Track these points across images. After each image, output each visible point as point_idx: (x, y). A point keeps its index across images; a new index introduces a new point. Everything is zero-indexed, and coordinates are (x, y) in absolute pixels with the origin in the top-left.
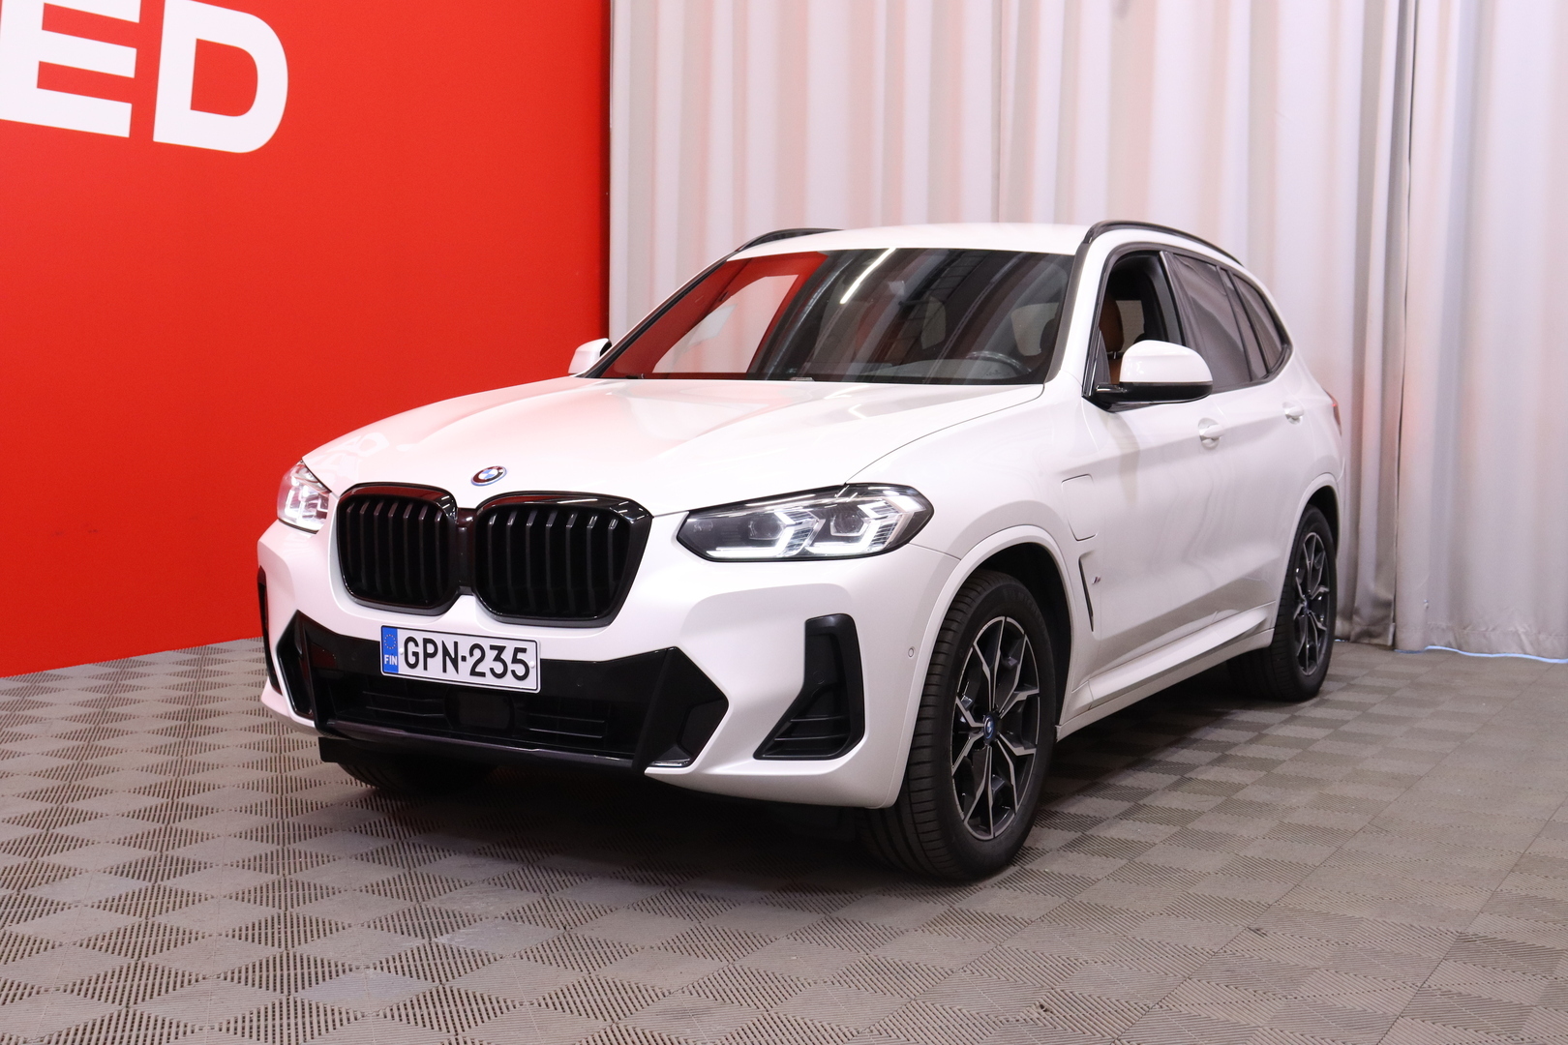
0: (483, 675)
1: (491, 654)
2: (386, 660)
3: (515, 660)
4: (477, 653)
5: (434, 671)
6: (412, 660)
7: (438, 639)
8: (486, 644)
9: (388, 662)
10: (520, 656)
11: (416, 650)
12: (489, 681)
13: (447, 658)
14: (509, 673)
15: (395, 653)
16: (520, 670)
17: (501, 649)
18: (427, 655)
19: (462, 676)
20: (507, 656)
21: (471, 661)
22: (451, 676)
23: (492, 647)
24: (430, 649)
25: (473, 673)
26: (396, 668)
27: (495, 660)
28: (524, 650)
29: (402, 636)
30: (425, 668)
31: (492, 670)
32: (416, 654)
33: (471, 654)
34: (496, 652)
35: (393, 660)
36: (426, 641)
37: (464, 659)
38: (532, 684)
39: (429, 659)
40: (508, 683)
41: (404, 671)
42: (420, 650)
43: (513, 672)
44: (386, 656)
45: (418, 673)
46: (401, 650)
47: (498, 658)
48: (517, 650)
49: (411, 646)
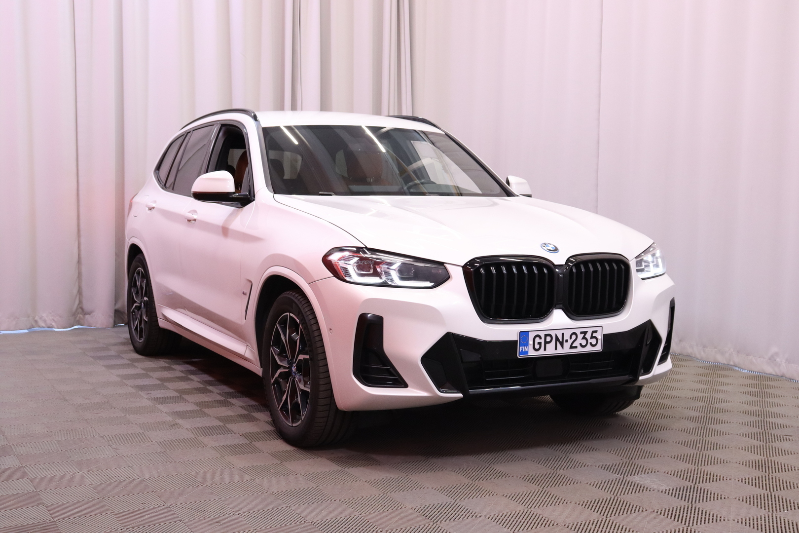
0: (576, 347)
1: (580, 336)
2: (521, 349)
3: (592, 337)
4: (574, 337)
5: (551, 350)
6: (537, 347)
7: (553, 333)
8: (578, 331)
9: (522, 350)
10: (594, 335)
11: (540, 341)
12: (580, 350)
13: (558, 343)
14: (589, 344)
15: (527, 345)
16: (594, 341)
17: (585, 333)
18: (546, 343)
19: (566, 350)
20: (588, 336)
21: (570, 342)
22: (560, 351)
23: (581, 333)
24: (548, 339)
25: (571, 347)
26: (527, 352)
27: (582, 339)
28: (596, 332)
29: (531, 336)
30: (545, 350)
31: (581, 344)
32: (540, 343)
33: (571, 338)
34: (583, 335)
35: (525, 349)
36: (546, 335)
37: (567, 341)
38: (599, 348)
39: (547, 345)
40: (589, 349)
41: (532, 353)
42: (542, 341)
43: (591, 343)
44: (521, 347)
45: (541, 353)
46: (531, 342)
47: (584, 338)
48: (594, 332)
49: (537, 340)
